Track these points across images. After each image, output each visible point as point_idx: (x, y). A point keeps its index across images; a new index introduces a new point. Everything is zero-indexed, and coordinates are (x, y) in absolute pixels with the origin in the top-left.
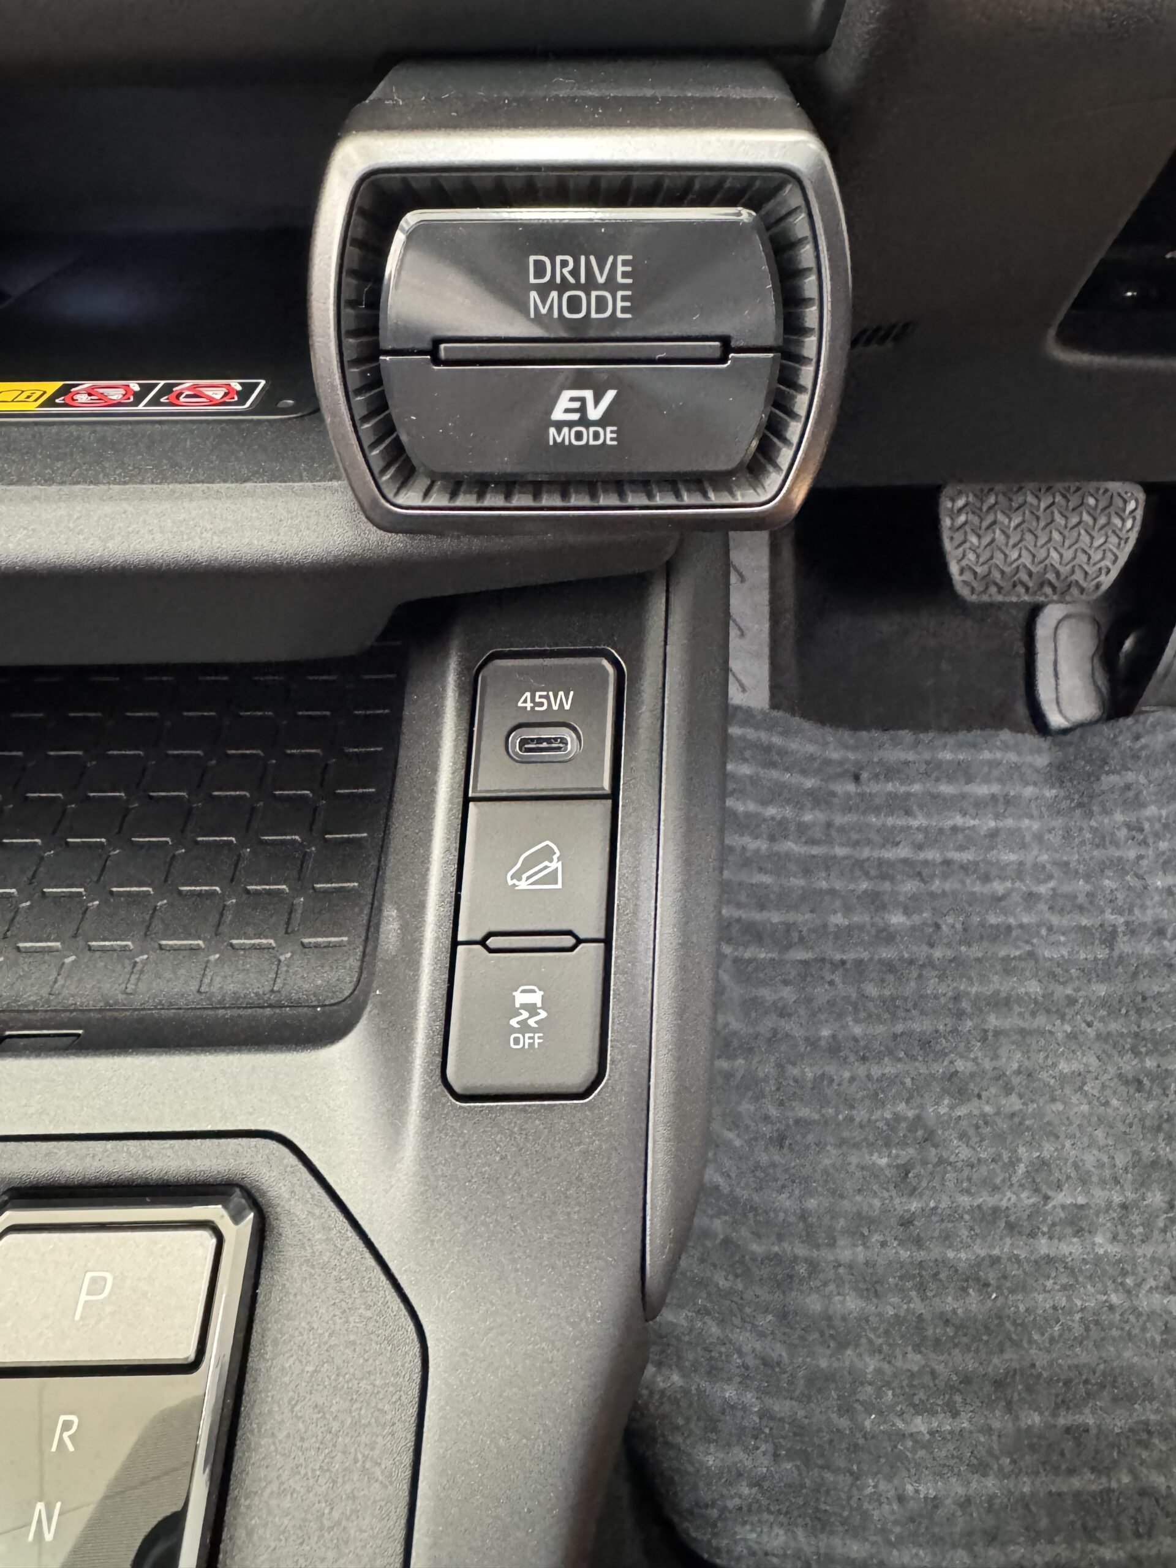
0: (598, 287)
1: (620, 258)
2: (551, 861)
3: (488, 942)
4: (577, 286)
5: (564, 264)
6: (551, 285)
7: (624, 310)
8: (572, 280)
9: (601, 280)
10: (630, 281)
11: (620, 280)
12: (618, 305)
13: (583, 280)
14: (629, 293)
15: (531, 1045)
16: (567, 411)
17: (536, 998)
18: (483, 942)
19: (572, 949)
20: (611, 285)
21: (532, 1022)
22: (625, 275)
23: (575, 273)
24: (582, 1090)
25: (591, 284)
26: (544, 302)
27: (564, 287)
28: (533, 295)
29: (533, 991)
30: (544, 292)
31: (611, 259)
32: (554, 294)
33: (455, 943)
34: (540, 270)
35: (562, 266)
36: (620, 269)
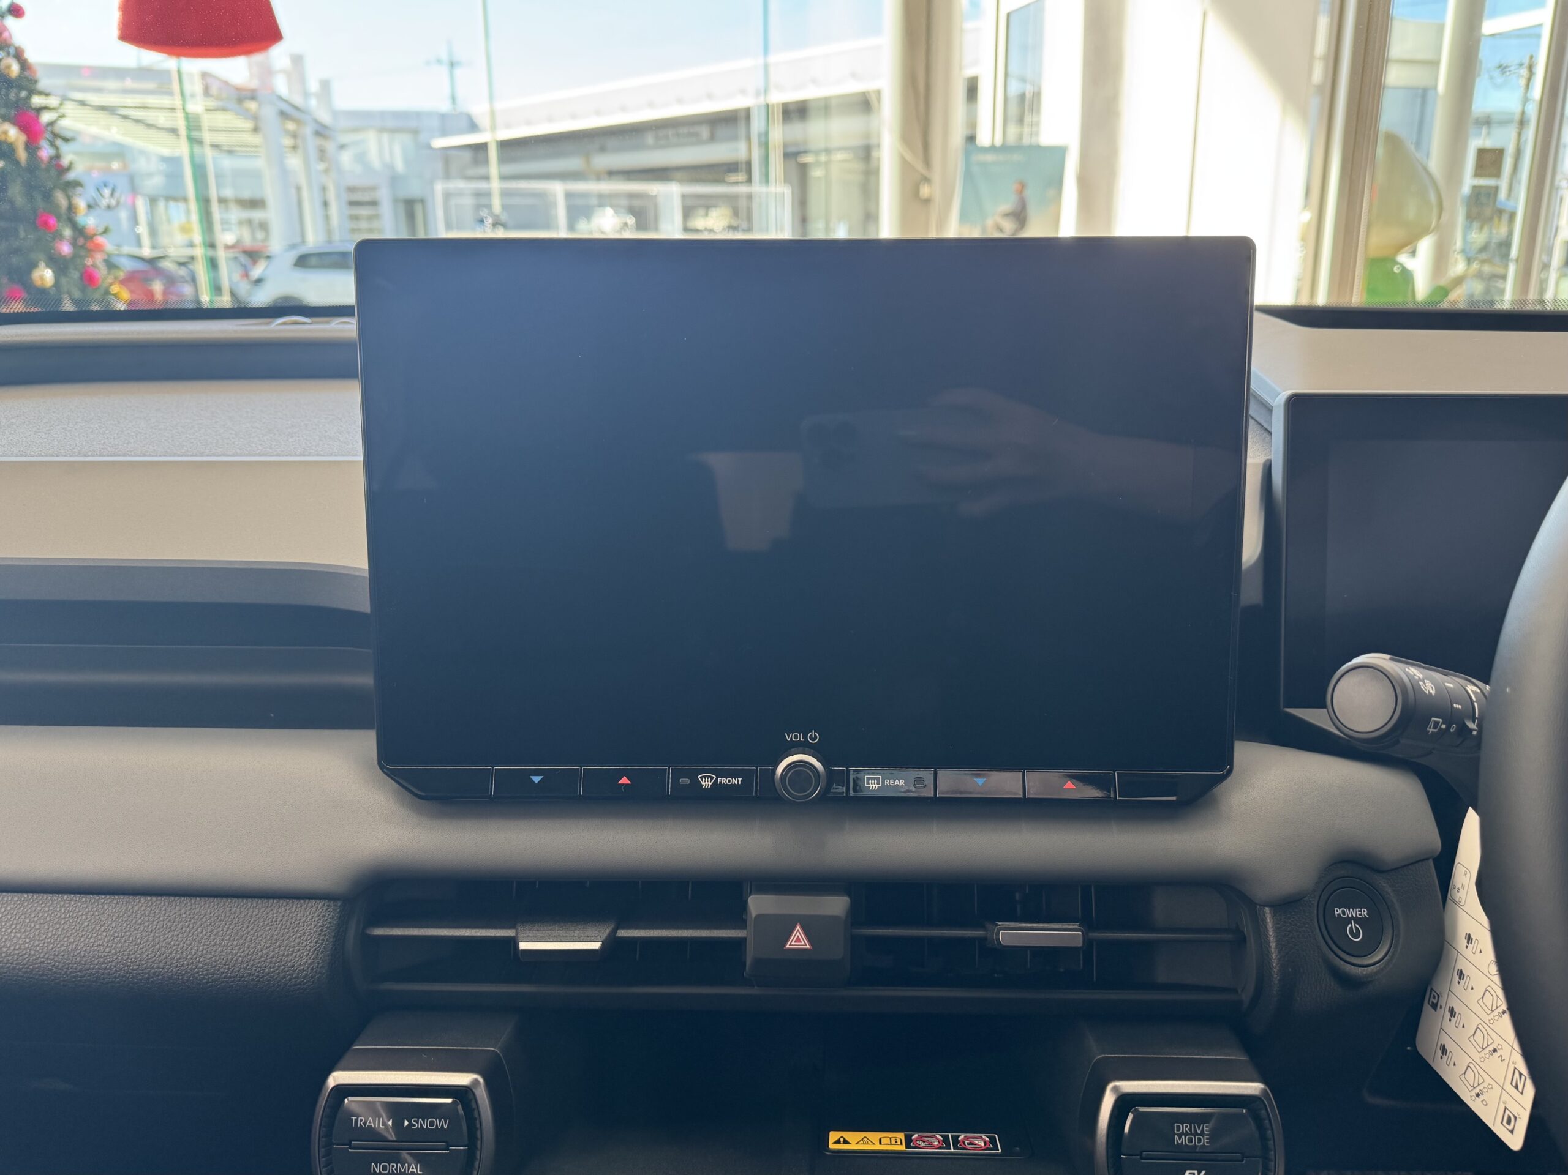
1: (1205, 1125)
4: (1191, 1134)
5: (1187, 1127)
6: (1182, 1133)
8: (1189, 1132)
9: (1199, 1132)
10: (1208, 1133)
11: (1205, 1133)
13: (1193, 1132)
14: (1208, 1137)
20: (1202, 1134)
22: (1207, 1131)
23: (1190, 1129)
25: (1196, 1134)
26: (1180, 1139)
27: (1186, 1134)
28: (1176, 1136)
30: (1180, 1136)
31: (1202, 1125)
32: (1183, 1137)
34: (1179, 1127)
35: (1186, 1127)
36: (1205, 1128)
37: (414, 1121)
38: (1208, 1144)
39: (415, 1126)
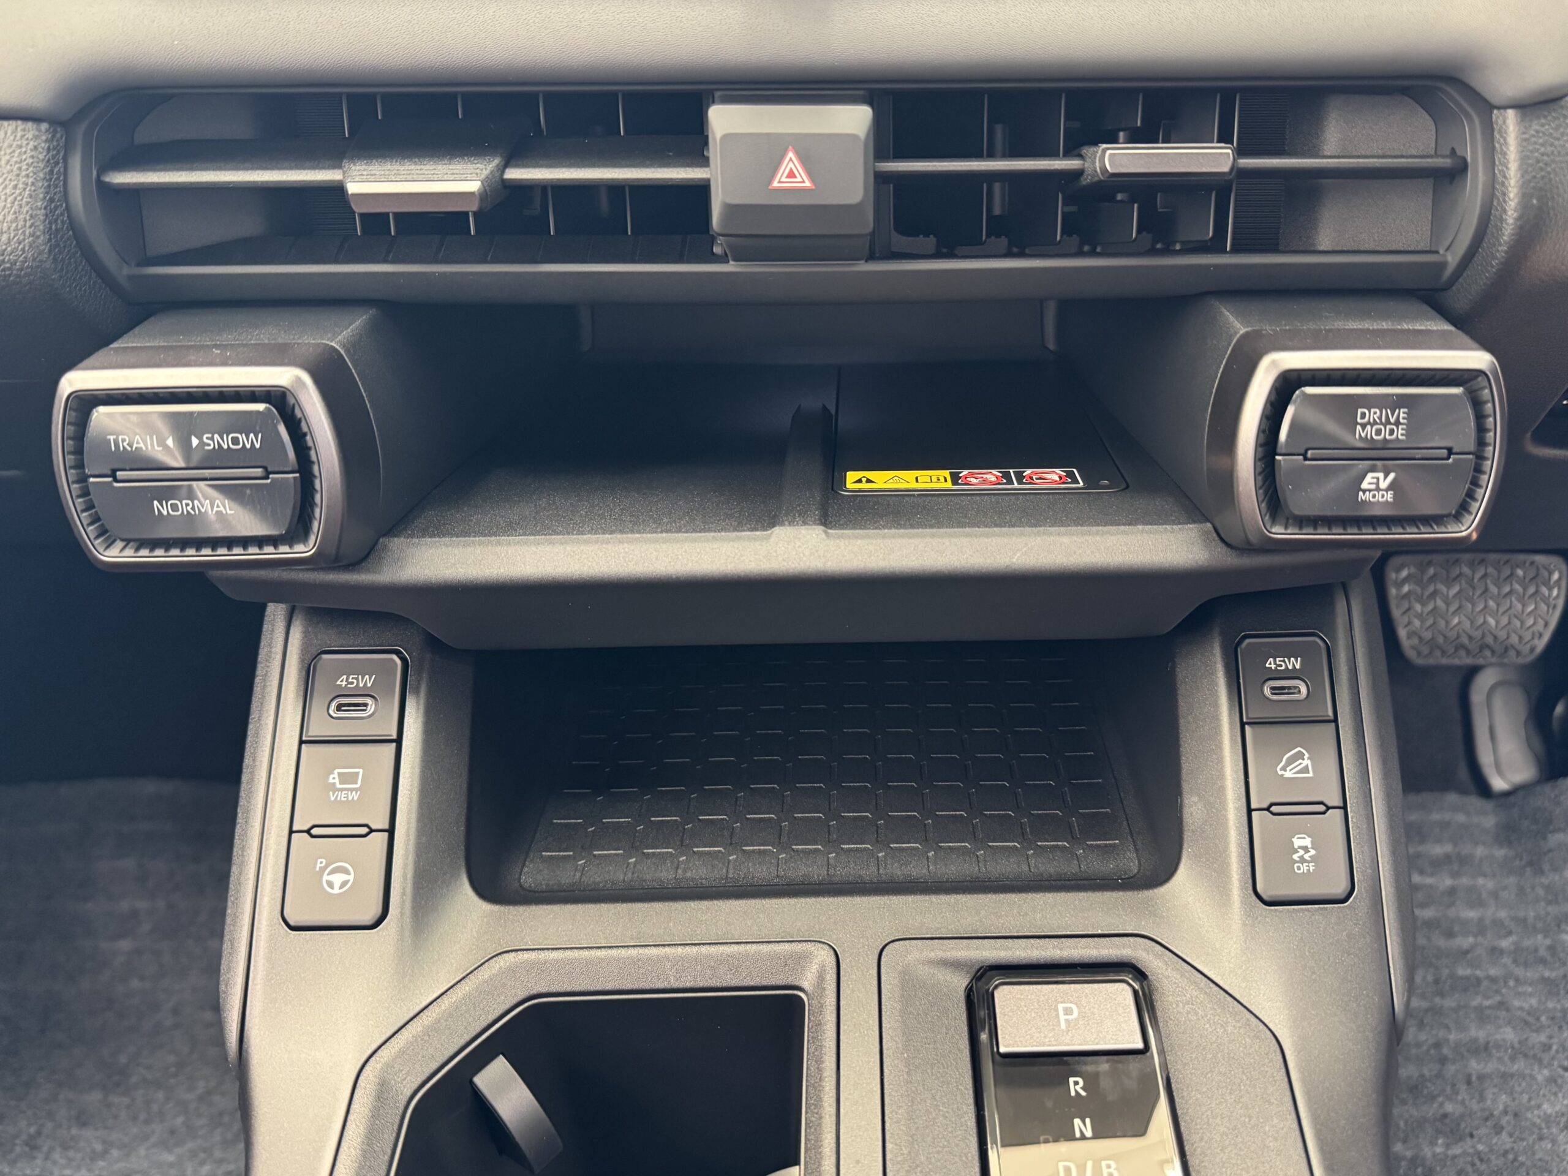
0: (1390, 423)
1: (1402, 410)
2: (1303, 759)
3: (1271, 809)
4: (1381, 424)
6: (1369, 423)
7: (1402, 435)
8: (1378, 421)
9: (1392, 420)
10: (1406, 421)
11: (1401, 420)
12: (1400, 433)
13: (1383, 420)
14: (1404, 427)
15: (1309, 870)
16: (1370, 484)
17: (1307, 842)
18: (1268, 809)
19: (1324, 813)
20: (1397, 423)
21: (1307, 857)
22: (1404, 418)
23: (1380, 418)
24: (1343, 896)
25: (1388, 422)
26: (1363, 431)
27: (1374, 423)
28: (1359, 427)
29: (1304, 838)
30: (1363, 427)
31: (1397, 411)
32: (1369, 427)
33: (1250, 811)
34: (1363, 416)
35: (1373, 414)
36: (1402, 415)
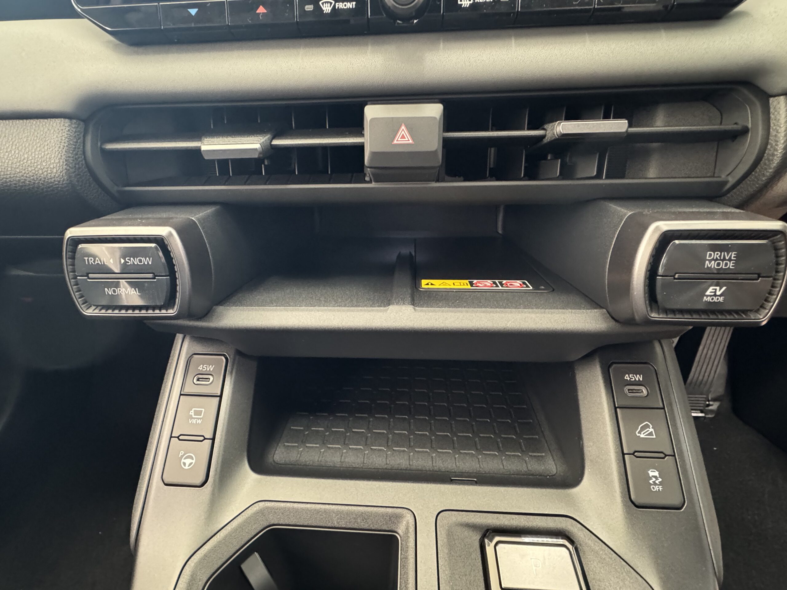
37: (128, 259)
38: (733, 268)
39: (129, 263)
